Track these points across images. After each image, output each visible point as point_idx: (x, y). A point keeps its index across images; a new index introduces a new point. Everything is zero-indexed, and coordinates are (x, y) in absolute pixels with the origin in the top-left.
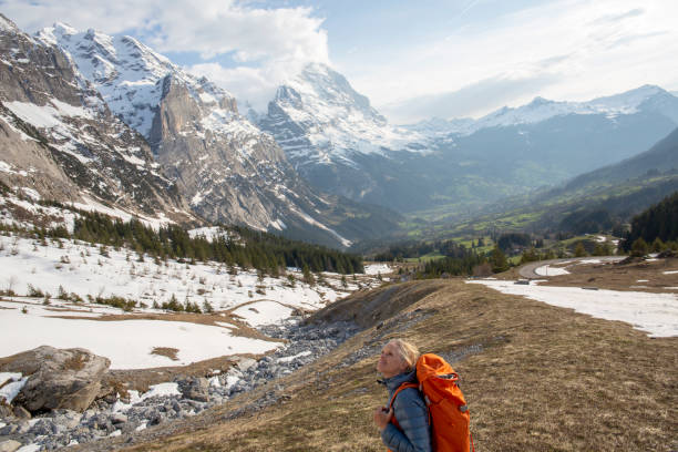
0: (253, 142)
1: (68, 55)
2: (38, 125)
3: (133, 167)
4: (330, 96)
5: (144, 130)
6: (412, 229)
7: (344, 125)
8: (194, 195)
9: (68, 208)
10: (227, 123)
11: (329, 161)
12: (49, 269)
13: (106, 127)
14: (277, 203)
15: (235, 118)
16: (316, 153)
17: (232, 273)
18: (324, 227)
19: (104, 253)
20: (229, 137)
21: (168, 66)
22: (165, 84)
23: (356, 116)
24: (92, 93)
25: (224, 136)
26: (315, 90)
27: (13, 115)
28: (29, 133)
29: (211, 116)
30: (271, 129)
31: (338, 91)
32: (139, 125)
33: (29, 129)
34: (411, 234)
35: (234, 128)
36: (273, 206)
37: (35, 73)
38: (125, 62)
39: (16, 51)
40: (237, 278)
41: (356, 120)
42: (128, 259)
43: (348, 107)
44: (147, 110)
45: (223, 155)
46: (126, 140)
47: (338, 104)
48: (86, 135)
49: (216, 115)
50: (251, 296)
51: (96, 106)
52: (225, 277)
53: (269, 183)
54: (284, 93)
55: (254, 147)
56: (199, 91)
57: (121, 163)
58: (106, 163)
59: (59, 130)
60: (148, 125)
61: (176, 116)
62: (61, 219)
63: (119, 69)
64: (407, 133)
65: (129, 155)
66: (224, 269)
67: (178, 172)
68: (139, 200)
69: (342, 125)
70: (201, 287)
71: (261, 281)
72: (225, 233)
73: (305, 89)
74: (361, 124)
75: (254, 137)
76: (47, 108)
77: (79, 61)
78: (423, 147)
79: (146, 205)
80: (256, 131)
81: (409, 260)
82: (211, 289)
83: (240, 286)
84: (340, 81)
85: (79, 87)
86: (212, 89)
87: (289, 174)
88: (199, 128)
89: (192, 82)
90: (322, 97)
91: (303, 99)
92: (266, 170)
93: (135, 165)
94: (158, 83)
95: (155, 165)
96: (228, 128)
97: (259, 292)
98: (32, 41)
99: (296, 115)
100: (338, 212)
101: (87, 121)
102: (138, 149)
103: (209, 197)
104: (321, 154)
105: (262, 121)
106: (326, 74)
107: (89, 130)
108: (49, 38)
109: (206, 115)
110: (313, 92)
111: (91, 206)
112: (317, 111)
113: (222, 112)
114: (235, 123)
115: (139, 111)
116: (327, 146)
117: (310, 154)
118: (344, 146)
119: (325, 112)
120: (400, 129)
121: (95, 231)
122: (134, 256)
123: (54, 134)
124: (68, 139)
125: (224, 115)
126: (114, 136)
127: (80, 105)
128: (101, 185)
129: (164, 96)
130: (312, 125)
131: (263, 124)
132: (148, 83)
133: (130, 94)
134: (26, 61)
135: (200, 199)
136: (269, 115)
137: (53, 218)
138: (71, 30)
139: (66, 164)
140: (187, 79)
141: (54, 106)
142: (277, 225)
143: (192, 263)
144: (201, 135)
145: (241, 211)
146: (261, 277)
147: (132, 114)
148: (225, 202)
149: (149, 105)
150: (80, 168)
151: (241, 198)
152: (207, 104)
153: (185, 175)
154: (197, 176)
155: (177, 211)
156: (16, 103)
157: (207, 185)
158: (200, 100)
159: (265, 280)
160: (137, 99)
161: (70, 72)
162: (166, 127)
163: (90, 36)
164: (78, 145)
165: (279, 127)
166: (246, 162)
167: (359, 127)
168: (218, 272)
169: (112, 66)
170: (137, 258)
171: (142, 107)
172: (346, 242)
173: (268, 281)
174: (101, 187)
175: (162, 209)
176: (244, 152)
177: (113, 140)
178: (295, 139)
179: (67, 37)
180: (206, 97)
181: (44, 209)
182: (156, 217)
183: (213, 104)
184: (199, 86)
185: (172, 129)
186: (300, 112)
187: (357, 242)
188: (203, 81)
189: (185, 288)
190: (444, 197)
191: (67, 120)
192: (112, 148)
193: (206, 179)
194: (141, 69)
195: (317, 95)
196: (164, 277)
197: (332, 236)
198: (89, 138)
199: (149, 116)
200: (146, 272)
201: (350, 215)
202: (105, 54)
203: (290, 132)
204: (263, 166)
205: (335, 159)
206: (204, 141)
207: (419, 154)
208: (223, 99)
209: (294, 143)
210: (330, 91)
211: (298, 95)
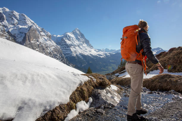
0: (54, 47)
4: (79, 39)
11: (75, 56)
16: (72, 53)
22: (30, 28)
25: (45, 44)
31: (81, 38)
32: (20, 37)
38: (21, 20)
41: (85, 46)
43: (83, 42)
44: (23, 34)
47: (81, 41)
49: (44, 38)
55: (54, 49)
56: (41, 32)
61: (31, 37)
63: (19, 22)
64: (98, 51)
69: (81, 47)
73: (72, 36)
75: (54, 46)
78: (102, 55)
80: (55, 44)
84: (82, 35)
88: (38, 41)
89: (39, 29)
91: (71, 39)
94: (28, 27)
99: (68, 42)
105: (59, 42)
109: (41, 38)
110: (74, 37)
112: (75, 42)
115: (21, 34)
116: (75, 52)
117: (70, 53)
118: (80, 52)
120: (96, 50)
125: (46, 39)
129: (29, 31)
130: (72, 46)
132: (26, 27)
136: (61, 41)
144: (38, 43)
149: (24, 32)
158: (40, 34)
160: (21, 31)
162: (27, 38)
165: (64, 45)
167: (85, 48)
169: (17, 21)
176: (50, 49)
178: (67, 48)
183: (44, 35)
184: (41, 30)
185: (29, 40)
186: (70, 42)
188: (43, 29)
190: (105, 69)
194: (25, 23)
195: (75, 38)
202: (16, 18)
203: (66, 46)
204: (55, 54)
205: (77, 55)
206: (38, 45)
207: (100, 57)
208: (48, 35)
209: (66, 50)
210: (79, 37)
211: (70, 37)
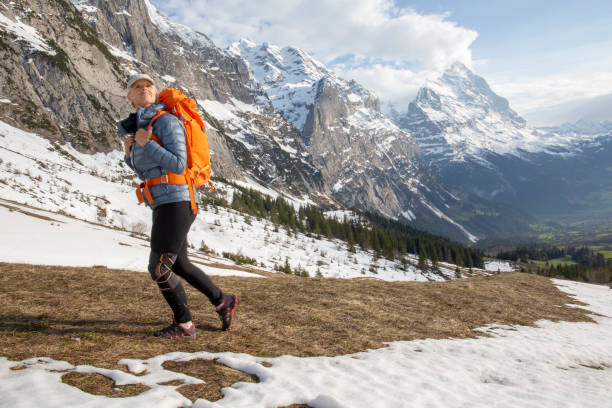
0: (392, 138)
1: (248, 63)
2: (219, 117)
3: (287, 155)
4: (469, 98)
5: (298, 125)
6: (543, 232)
7: (480, 126)
8: (336, 182)
9: (231, 184)
10: (370, 121)
11: (462, 159)
12: (205, 229)
13: (269, 120)
14: (410, 195)
15: (377, 116)
16: (451, 151)
17: (352, 250)
18: (452, 221)
19: (247, 221)
20: (371, 133)
21: (323, 71)
22: (319, 86)
23: (494, 117)
24: (261, 93)
25: (366, 132)
26: (454, 92)
27: (204, 111)
28: (212, 124)
29: (356, 114)
30: (409, 127)
31: (477, 93)
32: (296, 120)
33: (214, 122)
34: (542, 236)
35: (376, 125)
36: (405, 197)
37: (222, 78)
38: (290, 68)
39: (211, 61)
40: (355, 256)
41: (494, 121)
42: (265, 229)
43: (486, 109)
44: (303, 108)
45: (364, 148)
46: (284, 132)
47: (476, 106)
48: (253, 127)
49: (361, 113)
50: (363, 273)
51: (263, 104)
52: (344, 254)
53: (403, 176)
54: (424, 94)
55: (393, 143)
56: (348, 92)
57: (278, 150)
58: (266, 150)
59: (234, 122)
60: (303, 120)
61: (327, 113)
62: (225, 193)
63: (284, 73)
64: (547, 136)
65: (285, 144)
66: (345, 247)
67: (324, 161)
68: (288, 182)
69: (478, 126)
70: (321, 259)
71: (375, 260)
72: (357, 217)
73: (445, 91)
74: (498, 126)
75: (393, 134)
76: (228, 105)
77: (254, 68)
78: (564, 150)
79: (294, 188)
80: (395, 128)
81: (535, 262)
82: (329, 262)
83: (356, 263)
84: (480, 84)
85: (252, 88)
86: (359, 91)
87: (423, 170)
88: (345, 124)
89: (342, 84)
90: (460, 99)
91: (442, 100)
92: (401, 164)
93: (288, 154)
94: (314, 85)
95: (305, 154)
96: (371, 125)
97: (371, 270)
98: (222, 53)
99: (434, 116)
100: (467, 208)
101: (255, 116)
102: (292, 140)
103: (348, 185)
104: (455, 152)
105: (402, 120)
106: (466, 77)
107: (256, 122)
108: (235, 51)
109: (352, 113)
110: (452, 94)
111: (250, 184)
112: (455, 112)
113: (366, 111)
114: (377, 121)
115: (297, 109)
116: (462, 146)
117: (444, 152)
118: (479, 146)
119: (462, 113)
120: (539, 131)
121: (247, 204)
122: (271, 227)
123: (230, 126)
124: (239, 130)
125: (368, 114)
126: (275, 129)
127: (250, 103)
128: (261, 168)
129: (317, 96)
130: (448, 125)
131: (403, 123)
132: (306, 85)
133: (291, 94)
134: (216, 69)
135: (341, 187)
136: (408, 115)
137: (219, 191)
138: (252, 44)
139: (236, 150)
140: (339, 82)
141: (233, 104)
142: (408, 215)
143: (319, 238)
144: (347, 130)
145: (376, 200)
146: (377, 257)
147: (291, 111)
148: (362, 191)
149: (305, 103)
150: (246, 153)
151: (377, 188)
152: (354, 104)
153: (329, 164)
154: (340, 166)
155: (319, 194)
156: (207, 101)
157: (347, 175)
158: (348, 101)
159: (379, 260)
160: (296, 99)
161: (247, 75)
162: (317, 122)
163: (264, 48)
164: (247, 135)
165: (417, 125)
166: (384, 156)
167: (496, 128)
168: (339, 249)
169: (279, 71)
170: (273, 228)
171: (299, 105)
172: (473, 238)
173: (382, 262)
174: (260, 170)
175: (307, 192)
176: (383, 147)
177: (273, 132)
178: (431, 137)
179: (248, 50)
180: (353, 98)
181: (214, 183)
182: (301, 198)
183: (359, 104)
184: (347, 88)
185: (322, 124)
186: (438, 112)
187: (484, 238)
188: (352, 83)
189: (308, 258)
191: (241, 114)
192: (272, 138)
193: (347, 169)
194: (301, 74)
195: (455, 97)
196: (292, 247)
197: (458, 230)
198: (255, 130)
199: (304, 112)
200: (278, 240)
201: (479, 212)
202: (275, 61)
203: (427, 131)
204: (399, 160)
205: (468, 158)
206: (348, 136)
207: (558, 157)
208: (368, 99)
209: (429, 141)
210: (469, 93)
211: (437, 97)
